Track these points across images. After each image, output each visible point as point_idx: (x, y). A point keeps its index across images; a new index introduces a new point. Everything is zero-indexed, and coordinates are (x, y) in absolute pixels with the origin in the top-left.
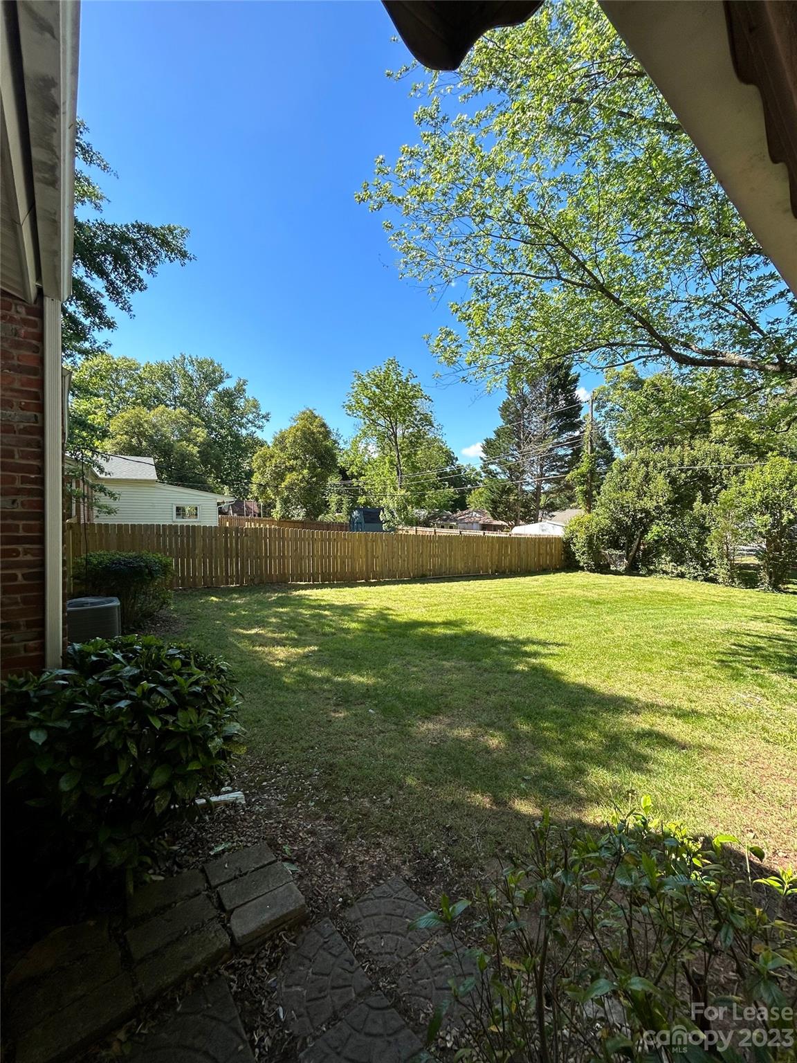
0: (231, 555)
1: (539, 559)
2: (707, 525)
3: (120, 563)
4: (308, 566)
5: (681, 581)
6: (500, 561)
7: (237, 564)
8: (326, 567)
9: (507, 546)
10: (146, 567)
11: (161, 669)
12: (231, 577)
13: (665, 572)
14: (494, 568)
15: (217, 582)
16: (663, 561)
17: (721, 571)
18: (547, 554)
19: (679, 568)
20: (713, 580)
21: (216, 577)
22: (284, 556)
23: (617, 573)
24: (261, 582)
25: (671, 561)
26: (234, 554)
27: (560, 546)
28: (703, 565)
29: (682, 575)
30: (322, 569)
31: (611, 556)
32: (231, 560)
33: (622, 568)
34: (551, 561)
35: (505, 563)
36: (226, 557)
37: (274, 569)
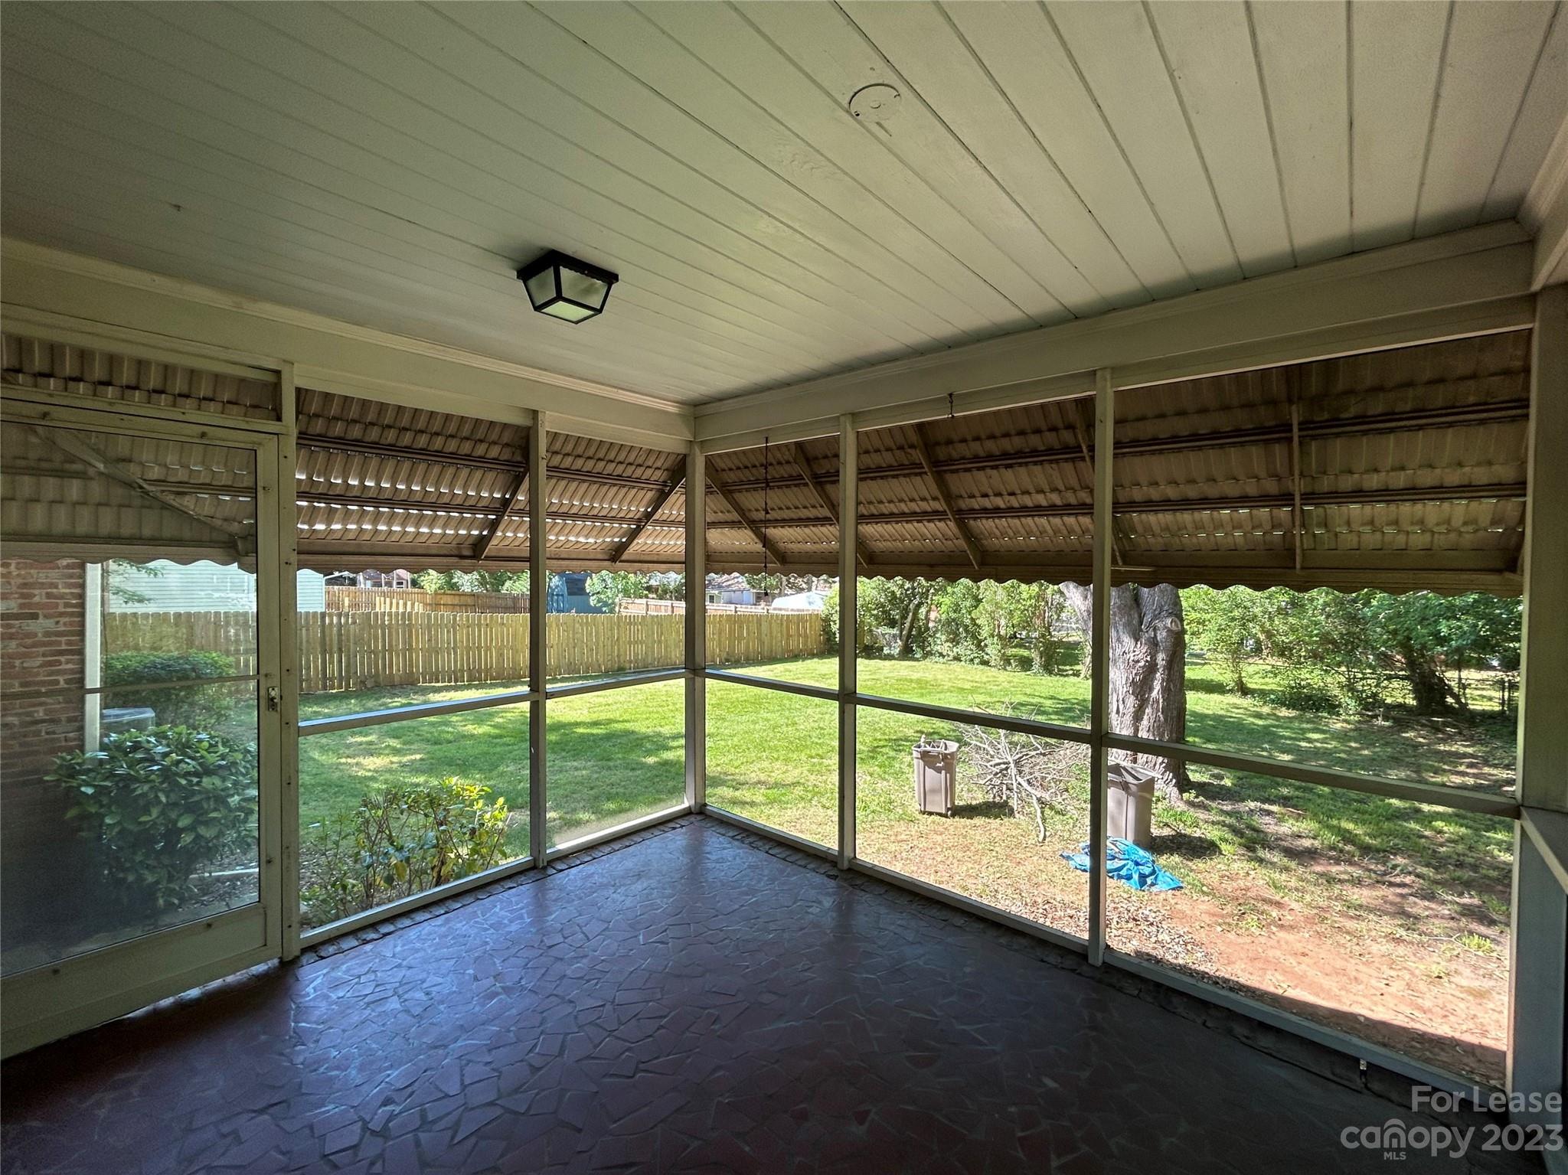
0: (331, 649)
1: (787, 644)
2: (980, 597)
3: (155, 667)
4: (446, 661)
5: (955, 665)
6: (732, 646)
7: (340, 662)
8: (474, 662)
9: (741, 627)
10: (193, 670)
11: (190, 748)
12: (332, 679)
13: (941, 655)
14: (724, 655)
15: (309, 687)
16: (939, 642)
17: (993, 651)
18: (799, 635)
19: (955, 649)
20: (985, 663)
21: (308, 680)
22: (410, 649)
23: (889, 657)
24: (377, 685)
25: (947, 641)
26: (335, 649)
27: (818, 626)
28: (978, 646)
29: (957, 658)
30: (468, 664)
31: (883, 635)
32: (332, 657)
33: (896, 651)
34: (805, 644)
35: (740, 648)
36: (324, 652)
37: (398, 666)
